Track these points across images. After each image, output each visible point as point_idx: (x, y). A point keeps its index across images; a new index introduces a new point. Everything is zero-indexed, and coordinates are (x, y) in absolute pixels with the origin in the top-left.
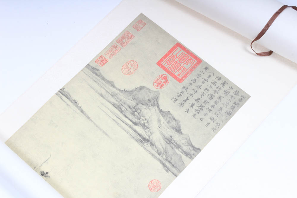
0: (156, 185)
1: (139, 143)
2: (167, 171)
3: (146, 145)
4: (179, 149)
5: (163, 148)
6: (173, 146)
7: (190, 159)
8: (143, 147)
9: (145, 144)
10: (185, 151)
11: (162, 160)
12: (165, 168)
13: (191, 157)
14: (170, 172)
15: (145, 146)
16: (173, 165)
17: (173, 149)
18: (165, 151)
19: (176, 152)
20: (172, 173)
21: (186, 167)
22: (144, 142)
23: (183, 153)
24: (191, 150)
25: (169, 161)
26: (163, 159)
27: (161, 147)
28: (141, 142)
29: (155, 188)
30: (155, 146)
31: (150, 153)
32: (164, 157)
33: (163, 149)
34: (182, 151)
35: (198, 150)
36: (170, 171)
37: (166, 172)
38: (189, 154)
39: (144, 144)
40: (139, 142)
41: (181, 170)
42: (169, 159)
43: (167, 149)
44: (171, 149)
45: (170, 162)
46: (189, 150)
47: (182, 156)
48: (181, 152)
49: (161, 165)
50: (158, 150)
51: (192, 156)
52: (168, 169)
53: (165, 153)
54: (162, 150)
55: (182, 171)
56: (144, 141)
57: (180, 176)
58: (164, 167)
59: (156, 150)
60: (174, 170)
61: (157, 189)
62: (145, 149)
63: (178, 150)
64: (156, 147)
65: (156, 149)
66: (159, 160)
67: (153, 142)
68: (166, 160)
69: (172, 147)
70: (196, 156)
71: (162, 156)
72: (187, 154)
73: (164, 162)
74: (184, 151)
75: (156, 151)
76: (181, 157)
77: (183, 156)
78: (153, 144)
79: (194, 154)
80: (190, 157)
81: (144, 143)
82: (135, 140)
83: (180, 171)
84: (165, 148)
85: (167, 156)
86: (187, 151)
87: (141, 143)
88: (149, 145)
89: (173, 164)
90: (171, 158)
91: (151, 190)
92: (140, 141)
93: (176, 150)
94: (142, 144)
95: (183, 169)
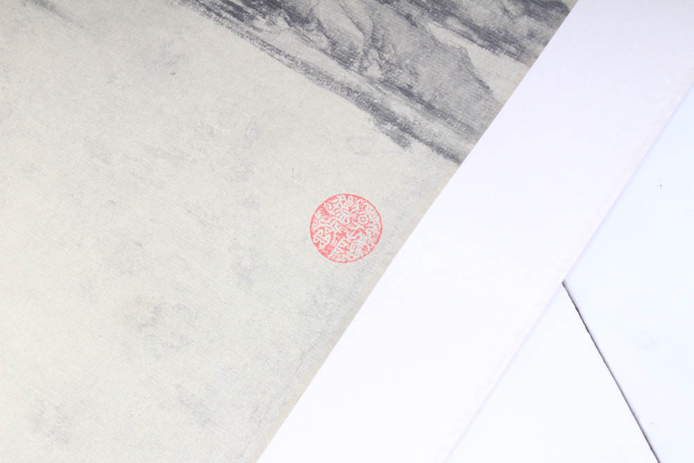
0: (353, 221)
1: (226, 23)
2: (399, 140)
3: (265, 28)
4: (450, 21)
5: (361, 29)
6: (415, 12)
7: (518, 59)
8: (252, 38)
9: (261, 22)
10: (481, 25)
11: (366, 87)
12: (389, 126)
13: (522, 49)
14: (417, 146)
15: (259, 30)
16: (429, 107)
17: (414, 24)
18: (374, 40)
19: (433, 38)
20: (431, 145)
21: (499, 105)
22: (250, 11)
23: (475, 37)
24: (512, 19)
25: (401, 89)
26: (371, 81)
27: (346, 25)
28: (235, 15)
29: (349, 237)
30: (313, 25)
31: (293, 62)
32: (375, 72)
33: (359, 34)
34: (465, 29)
35: (553, 12)
36: (416, 137)
37: (394, 146)
38: (505, 40)
39: (256, 23)
40: (224, 14)
41: (476, 125)
42: (404, 79)
43: (382, 31)
44: (404, 24)
45: (407, 92)
46: (506, 18)
47: (470, 55)
48: (463, 35)
49: (363, 117)
50: (334, 44)
51: (525, 42)
52: (404, 132)
53: (374, 53)
54: (358, 39)
55: (484, 128)
56: (253, 7)
57: (479, 154)
58: (379, 124)
59: (325, 43)
60: (437, 128)
61: (361, 242)
62: (264, 45)
63: (446, 26)
64: (320, 27)
65: (324, 38)
66: (349, 91)
67: (300, 8)
68: (387, 83)
69: (408, 17)
70: (546, 44)
71: (361, 70)
72: (492, 40)
73: (377, 97)
74: (476, 29)
75: (324, 51)
76: (464, 60)
77: (478, 55)
78: (304, 15)
79: (531, 35)
80: (513, 49)
81: (252, 18)
82: (203, 9)
83: (472, 133)
84: (368, 26)
85: (388, 66)
86: (492, 25)
87: (235, 20)
88: (281, 22)
89: (426, 98)
90: (414, 74)
91: (325, 253)
92: (229, 12)
93: (433, 27)
94: (242, 24)
95: (490, 117)
